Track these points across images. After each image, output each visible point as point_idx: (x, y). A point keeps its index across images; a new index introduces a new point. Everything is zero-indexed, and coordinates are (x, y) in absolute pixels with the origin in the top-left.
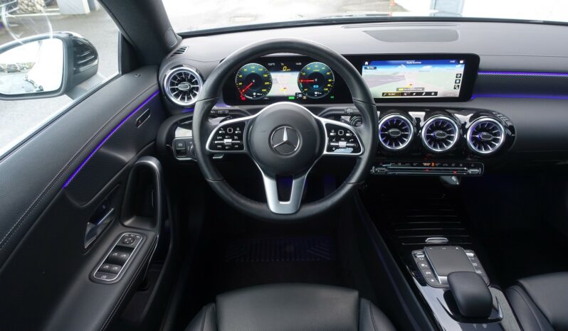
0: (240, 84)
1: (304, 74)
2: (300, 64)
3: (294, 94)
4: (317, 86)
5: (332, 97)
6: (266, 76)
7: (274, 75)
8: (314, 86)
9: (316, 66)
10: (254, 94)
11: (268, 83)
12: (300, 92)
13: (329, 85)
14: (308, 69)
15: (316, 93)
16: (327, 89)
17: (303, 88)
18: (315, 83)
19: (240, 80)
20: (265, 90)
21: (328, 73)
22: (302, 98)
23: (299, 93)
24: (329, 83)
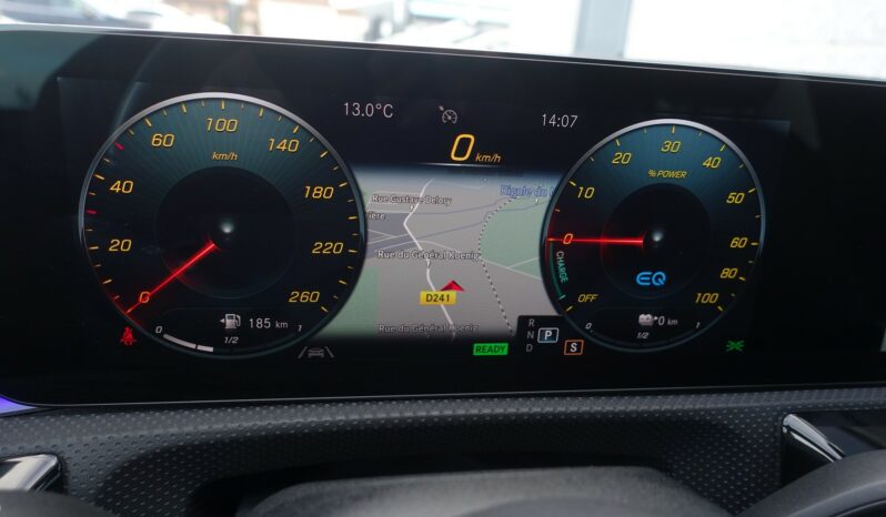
0: (120, 245)
1: (588, 193)
2: (568, 121)
3: (511, 324)
4: (660, 278)
5: (736, 345)
6: (320, 192)
7: (379, 192)
8: (642, 278)
9: (671, 146)
10: (230, 322)
11: (334, 248)
12: (546, 309)
13: (727, 273)
14: (622, 158)
15: (645, 319)
16: (711, 298)
17: (572, 289)
18: (650, 258)
19: (111, 214)
20: (307, 297)
21: (735, 198)
22: (555, 350)
23: (543, 321)
24: (736, 258)
